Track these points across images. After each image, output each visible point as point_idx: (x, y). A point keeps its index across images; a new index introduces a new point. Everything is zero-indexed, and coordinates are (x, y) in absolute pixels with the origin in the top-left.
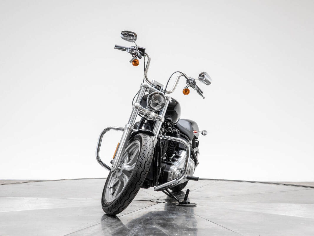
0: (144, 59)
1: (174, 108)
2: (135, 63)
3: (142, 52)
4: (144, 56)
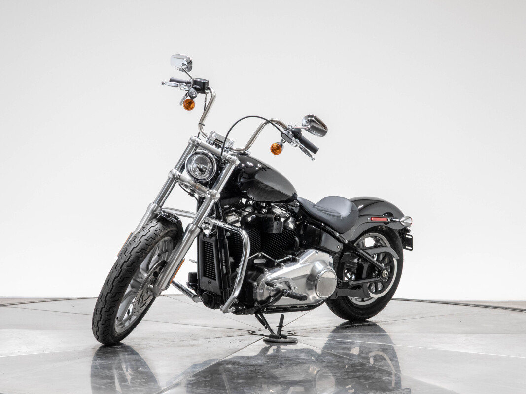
0: (206, 98)
1: (255, 176)
2: (189, 105)
3: (202, 87)
4: (204, 93)
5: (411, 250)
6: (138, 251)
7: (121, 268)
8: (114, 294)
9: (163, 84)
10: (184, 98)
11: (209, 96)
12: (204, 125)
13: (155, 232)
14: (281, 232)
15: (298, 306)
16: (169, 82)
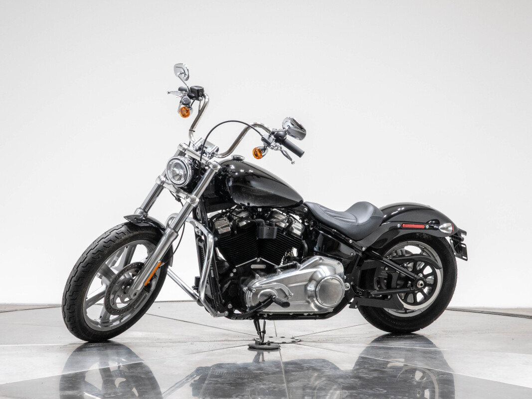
0: (199, 105)
3: (197, 94)
4: (198, 100)
5: (466, 260)
6: (94, 252)
7: (77, 268)
8: (72, 292)
9: (169, 93)
10: (180, 107)
11: (202, 103)
12: (194, 131)
13: (117, 235)
14: (275, 238)
15: (306, 314)
16: (177, 90)
